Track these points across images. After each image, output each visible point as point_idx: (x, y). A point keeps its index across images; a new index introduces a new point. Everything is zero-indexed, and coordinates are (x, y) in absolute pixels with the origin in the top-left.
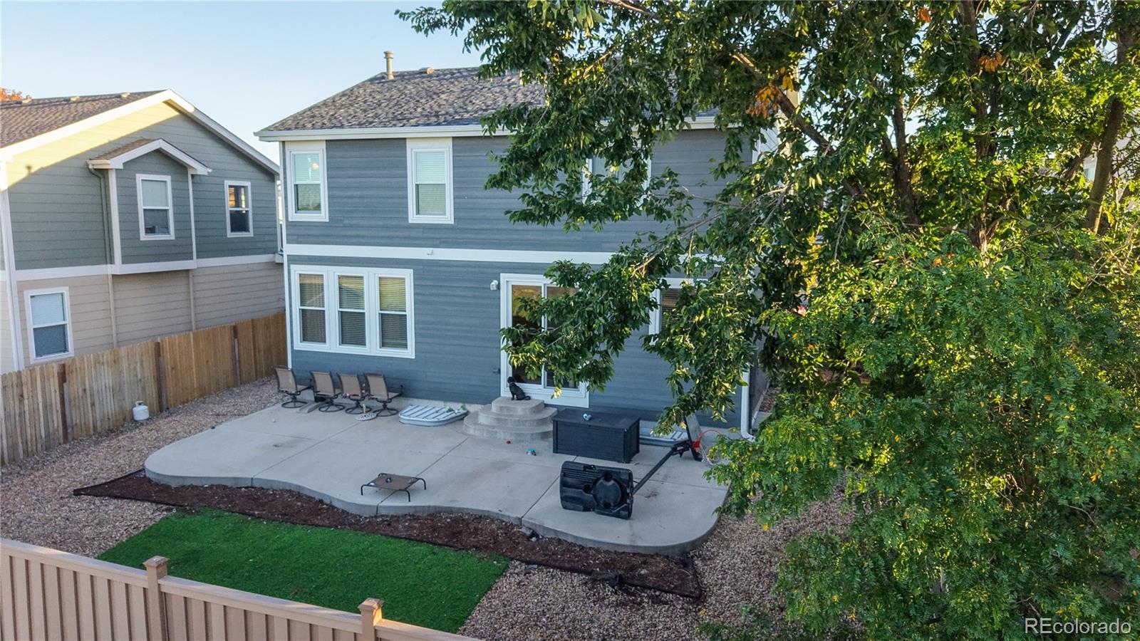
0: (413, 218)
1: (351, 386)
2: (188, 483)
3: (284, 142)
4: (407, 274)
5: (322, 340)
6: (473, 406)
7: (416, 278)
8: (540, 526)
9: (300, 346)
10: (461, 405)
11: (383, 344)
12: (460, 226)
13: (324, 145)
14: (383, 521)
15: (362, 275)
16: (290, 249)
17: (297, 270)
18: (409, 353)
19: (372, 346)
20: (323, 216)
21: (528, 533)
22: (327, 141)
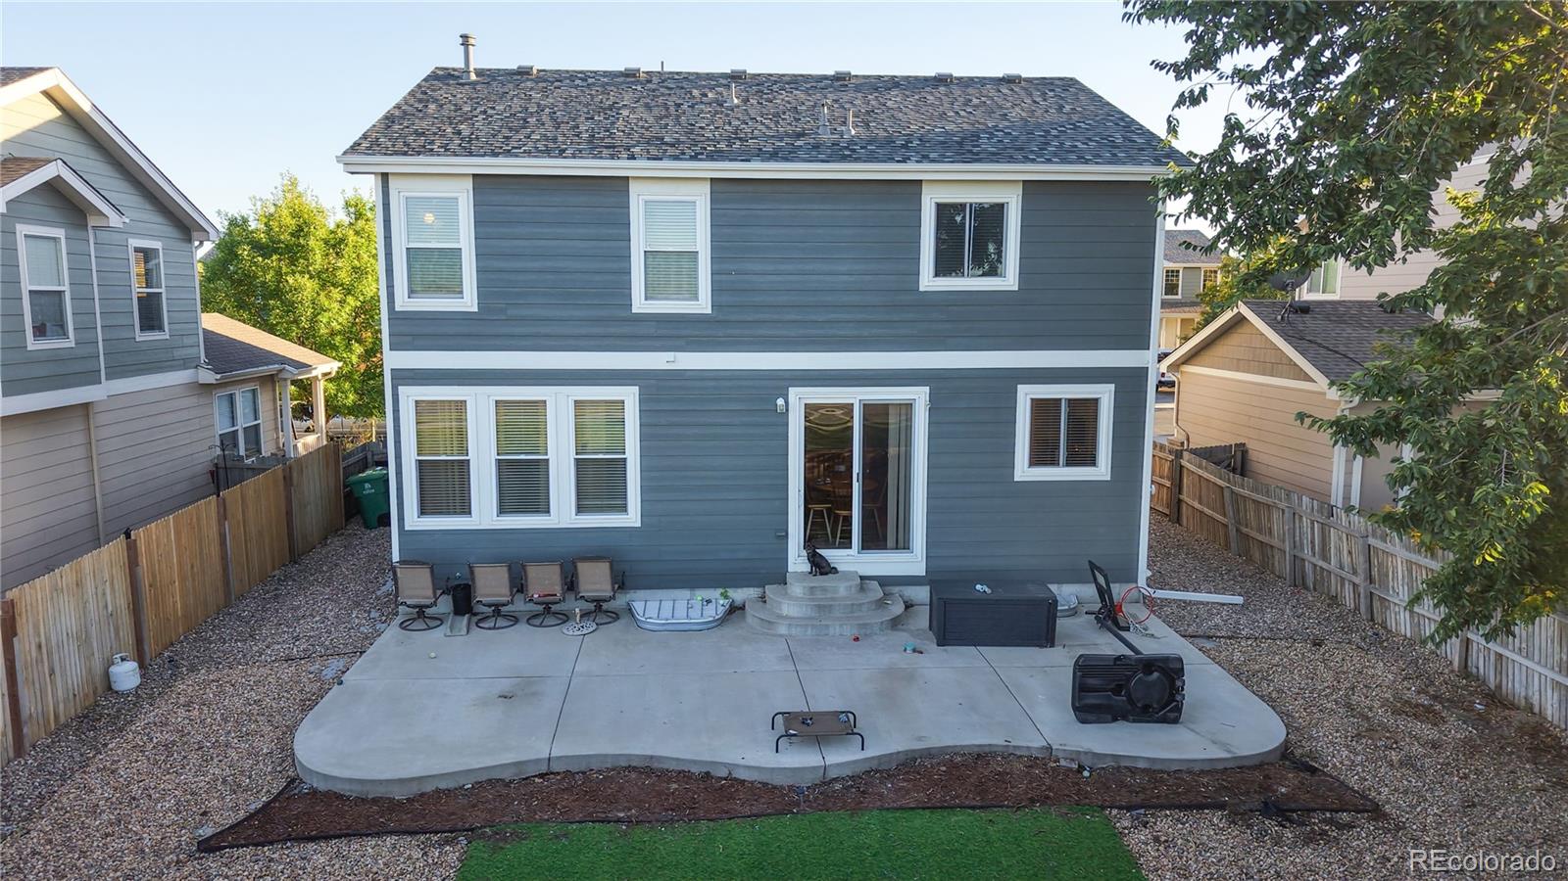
0: (640, 304)
1: (544, 580)
2: (429, 788)
3: (385, 176)
4: (630, 396)
5: (465, 509)
6: (739, 590)
7: (643, 400)
8: (1086, 753)
9: (414, 521)
10: (722, 590)
11: (581, 509)
12: (721, 317)
13: (469, 184)
14: (847, 788)
15: (544, 399)
16: (393, 360)
17: (410, 395)
18: (632, 517)
19: (563, 511)
20: (468, 301)
21: (1075, 766)
22: (475, 176)
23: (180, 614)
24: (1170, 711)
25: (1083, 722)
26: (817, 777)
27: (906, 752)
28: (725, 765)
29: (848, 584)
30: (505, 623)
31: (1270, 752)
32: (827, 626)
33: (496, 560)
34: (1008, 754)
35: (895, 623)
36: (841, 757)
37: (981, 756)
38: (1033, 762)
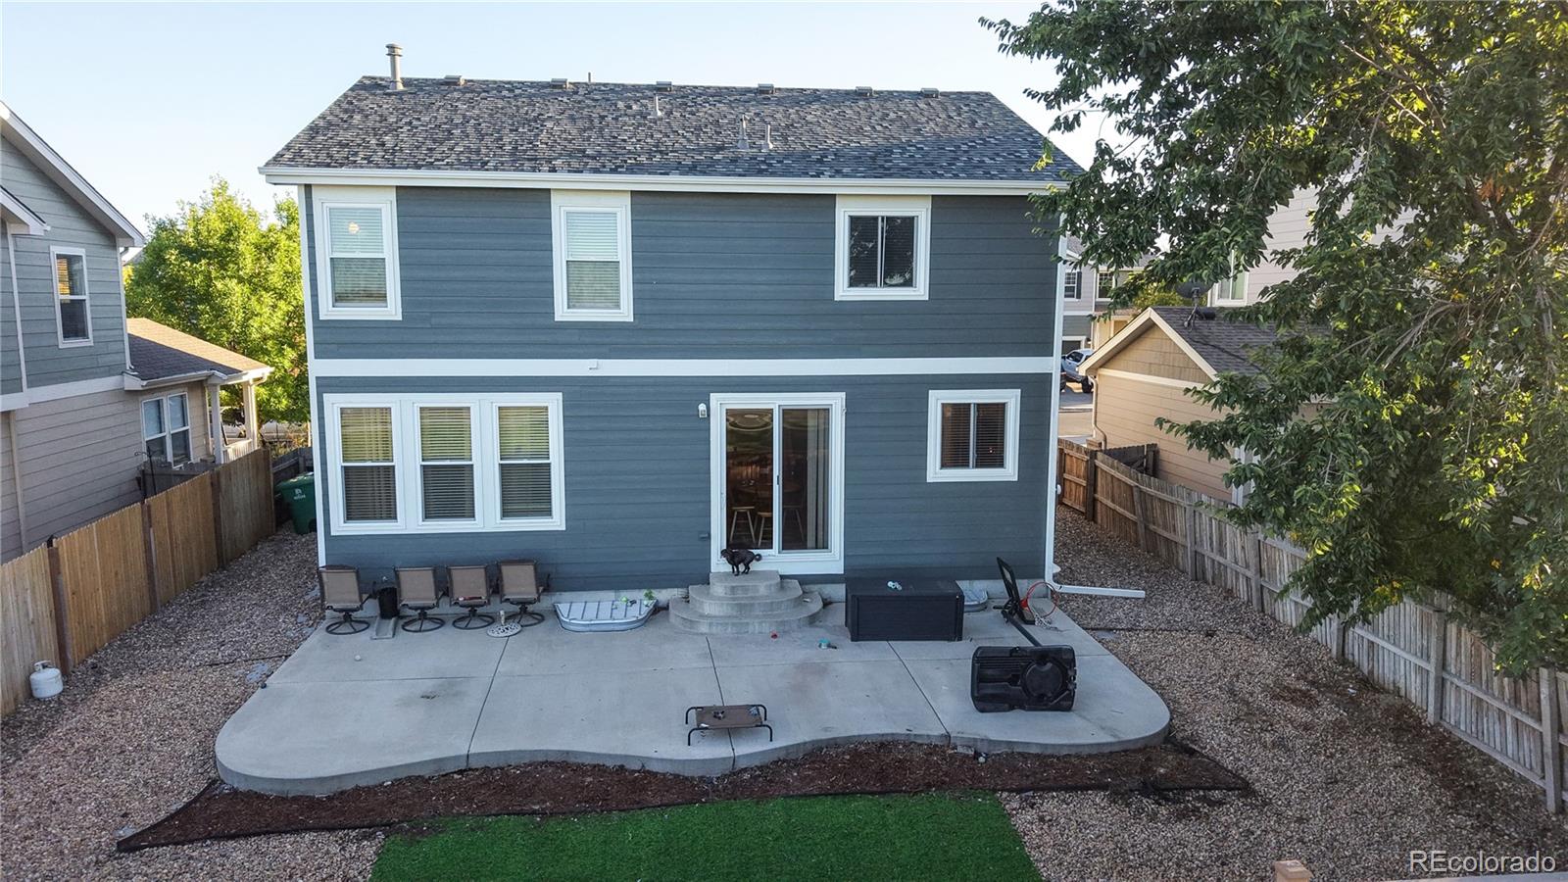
0: (563, 312)
1: (469, 583)
2: (349, 786)
3: (308, 188)
4: (553, 403)
5: (391, 514)
6: (664, 591)
7: (567, 407)
8: (982, 740)
9: (341, 526)
10: (645, 591)
11: (505, 514)
12: (643, 326)
13: (392, 195)
14: (754, 778)
15: (468, 405)
16: (319, 368)
17: (335, 402)
18: (557, 521)
19: (488, 516)
20: (392, 310)
21: (971, 753)
22: (398, 188)
23: (104, 620)
24: (1063, 699)
25: (982, 711)
26: (727, 768)
27: (813, 742)
28: (639, 758)
29: (768, 583)
30: (433, 626)
31: (1154, 735)
32: (747, 624)
33: (420, 565)
34: (909, 743)
35: (813, 620)
36: (750, 748)
37: (884, 745)
38: (933, 749)
